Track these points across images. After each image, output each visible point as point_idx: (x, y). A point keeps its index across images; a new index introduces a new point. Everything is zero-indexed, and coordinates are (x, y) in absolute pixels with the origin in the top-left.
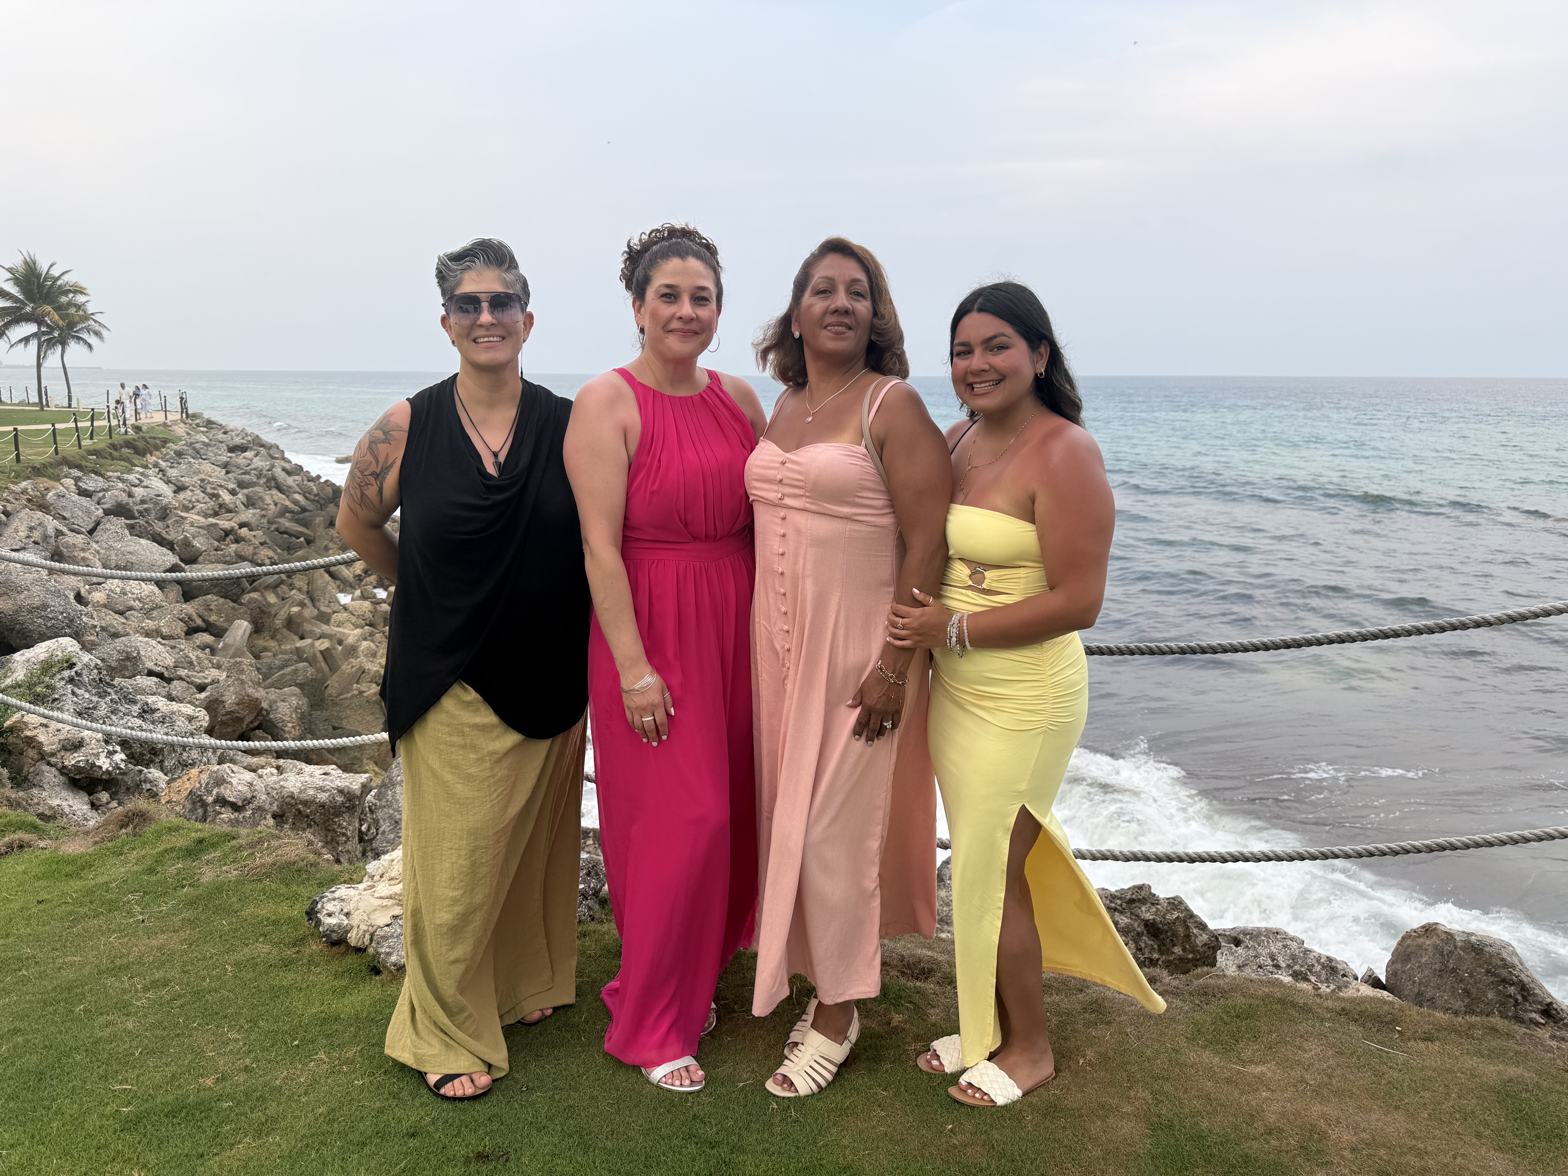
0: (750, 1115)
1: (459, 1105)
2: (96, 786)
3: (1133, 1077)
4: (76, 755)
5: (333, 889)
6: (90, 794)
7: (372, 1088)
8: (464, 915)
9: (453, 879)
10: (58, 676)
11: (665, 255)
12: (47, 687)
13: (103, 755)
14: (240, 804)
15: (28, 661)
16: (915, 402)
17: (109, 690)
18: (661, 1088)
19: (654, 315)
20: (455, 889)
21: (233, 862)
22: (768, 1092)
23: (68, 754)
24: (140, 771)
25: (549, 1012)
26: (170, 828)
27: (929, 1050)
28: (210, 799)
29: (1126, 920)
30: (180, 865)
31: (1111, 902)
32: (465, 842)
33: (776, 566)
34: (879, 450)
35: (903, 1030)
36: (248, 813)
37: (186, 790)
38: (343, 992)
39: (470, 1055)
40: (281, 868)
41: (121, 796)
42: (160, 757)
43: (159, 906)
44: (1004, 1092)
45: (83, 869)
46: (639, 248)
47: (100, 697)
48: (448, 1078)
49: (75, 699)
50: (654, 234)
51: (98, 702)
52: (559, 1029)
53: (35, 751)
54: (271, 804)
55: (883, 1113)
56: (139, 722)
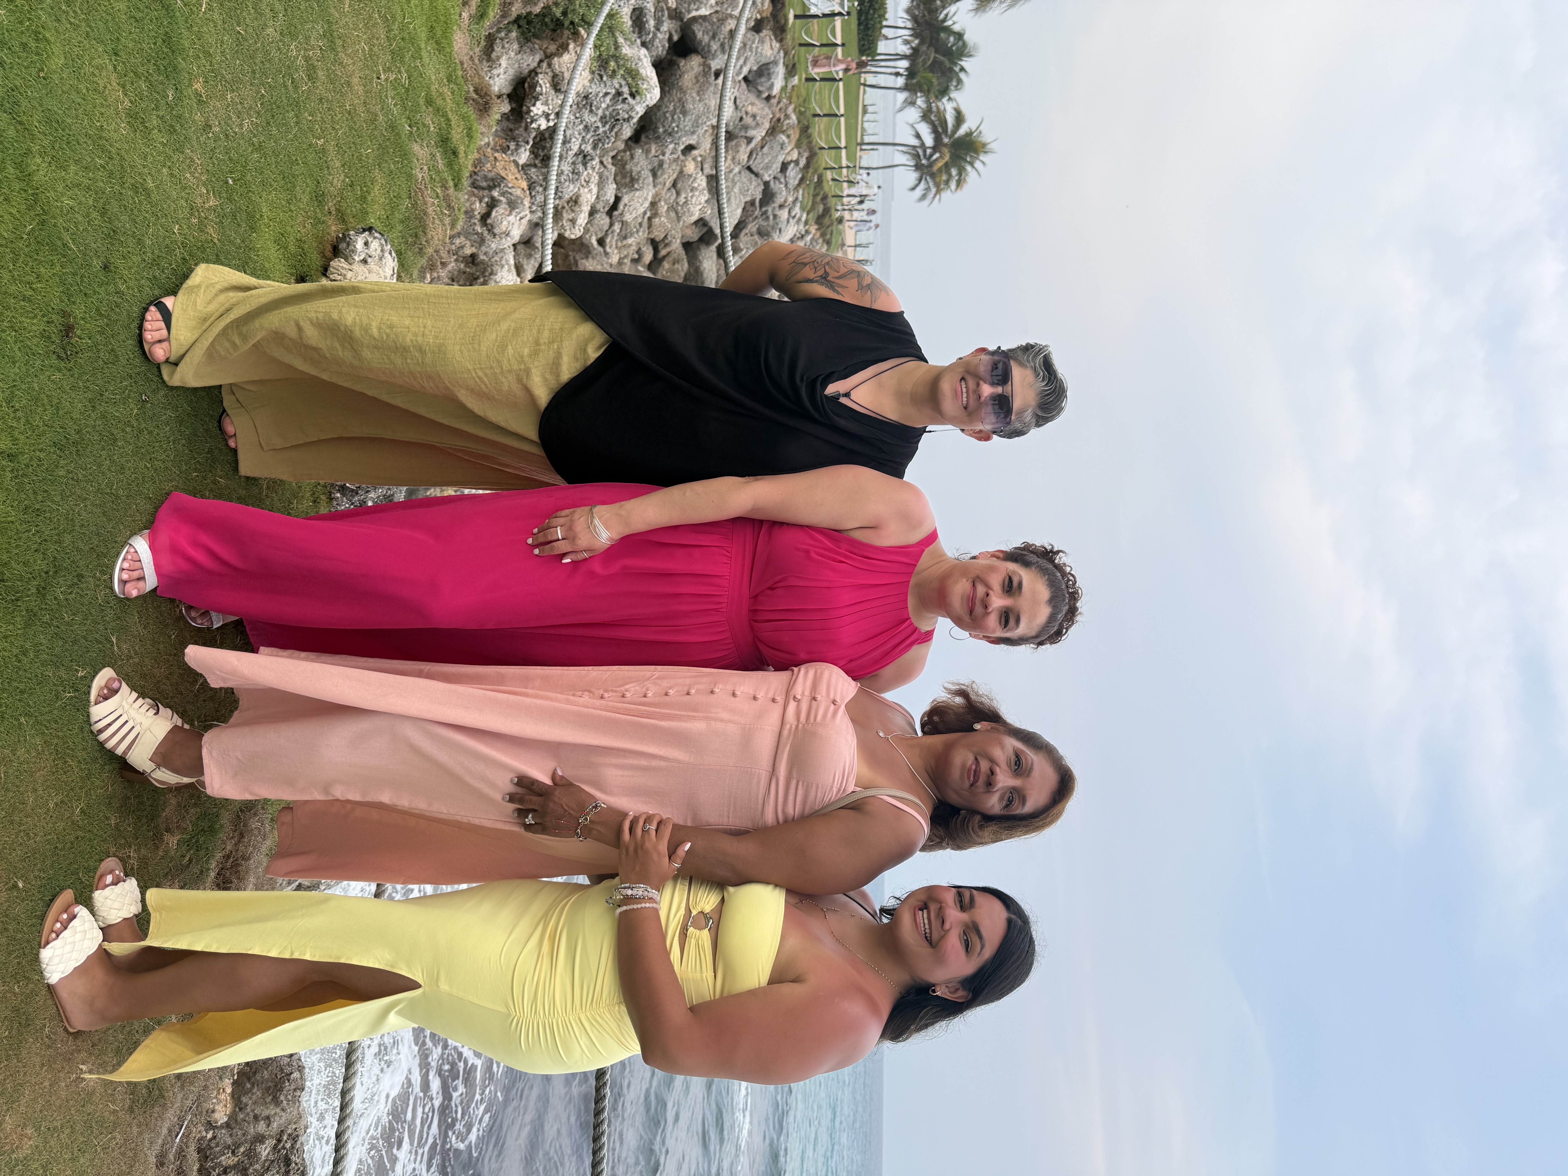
0: (75, 642)
1: (134, 325)
2: (516, 102)
3: (52, 1136)
4: (548, 85)
5: (394, 254)
6: (509, 96)
7: (167, 241)
8: (350, 338)
9: (391, 327)
10: (623, 83)
11: (1053, 584)
12: (614, 71)
13: (546, 108)
14: (489, 221)
15: (640, 59)
16: (901, 854)
17: (607, 126)
18: (123, 546)
19: (991, 569)
20: (380, 329)
21: (431, 178)
22: (100, 670)
23: (550, 79)
24: (527, 143)
25: (232, 444)
26: (470, 129)
27: (126, 875)
28: (495, 194)
29: (264, 1154)
30: (432, 129)
31: (290, 1135)
32: (431, 341)
33: (721, 686)
34: (850, 806)
35: (157, 848)
36: (478, 229)
37: (507, 175)
38: (280, 241)
39: (191, 341)
40: (420, 219)
41: (505, 124)
42: (539, 165)
43: (393, 98)
44: (56, 960)
45: (436, 42)
46: (1056, 561)
47: (602, 118)
48: (167, 316)
49: (601, 95)
50: (1071, 578)
51: (597, 114)
52: (210, 451)
53: (554, 51)
54: (485, 254)
55: (51, 805)
56: (575, 148)
